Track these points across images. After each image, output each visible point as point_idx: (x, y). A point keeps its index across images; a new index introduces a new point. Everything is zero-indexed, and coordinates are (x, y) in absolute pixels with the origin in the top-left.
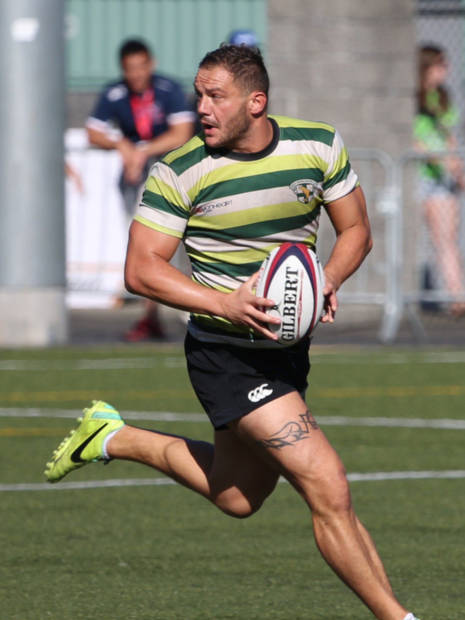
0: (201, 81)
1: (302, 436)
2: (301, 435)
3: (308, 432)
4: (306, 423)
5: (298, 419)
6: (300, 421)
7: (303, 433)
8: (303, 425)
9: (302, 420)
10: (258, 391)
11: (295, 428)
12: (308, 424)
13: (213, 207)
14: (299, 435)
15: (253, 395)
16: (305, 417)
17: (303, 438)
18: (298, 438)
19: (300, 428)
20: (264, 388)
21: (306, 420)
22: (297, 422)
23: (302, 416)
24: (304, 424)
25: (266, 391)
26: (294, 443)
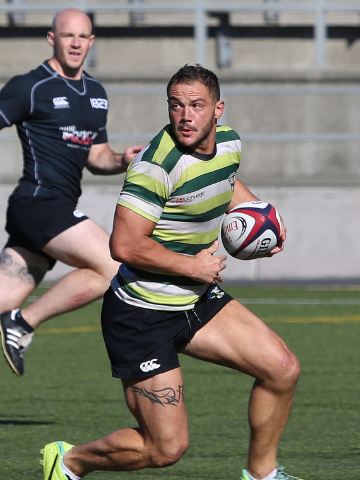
0: (183, 94)
1: (173, 403)
2: (172, 401)
3: (178, 402)
4: (180, 393)
5: (176, 388)
6: (177, 391)
7: (174, 400)
8: (177, 394)
9: (178, 390)
10: (149, 364)
11: (172, 394)
12: (181, 395)
13: (194, 197)
14: (171, 401)
15: (144, 366)
16: (181, 389)
17: (173, 404)
18: (169, 403)
19: (175, 396)
20: (154, 362)
21: (181, 392)
22: (175, 390)
23: (180, 387)
24: (179, 393)
25: (155, 364)
26: (165, 405)
